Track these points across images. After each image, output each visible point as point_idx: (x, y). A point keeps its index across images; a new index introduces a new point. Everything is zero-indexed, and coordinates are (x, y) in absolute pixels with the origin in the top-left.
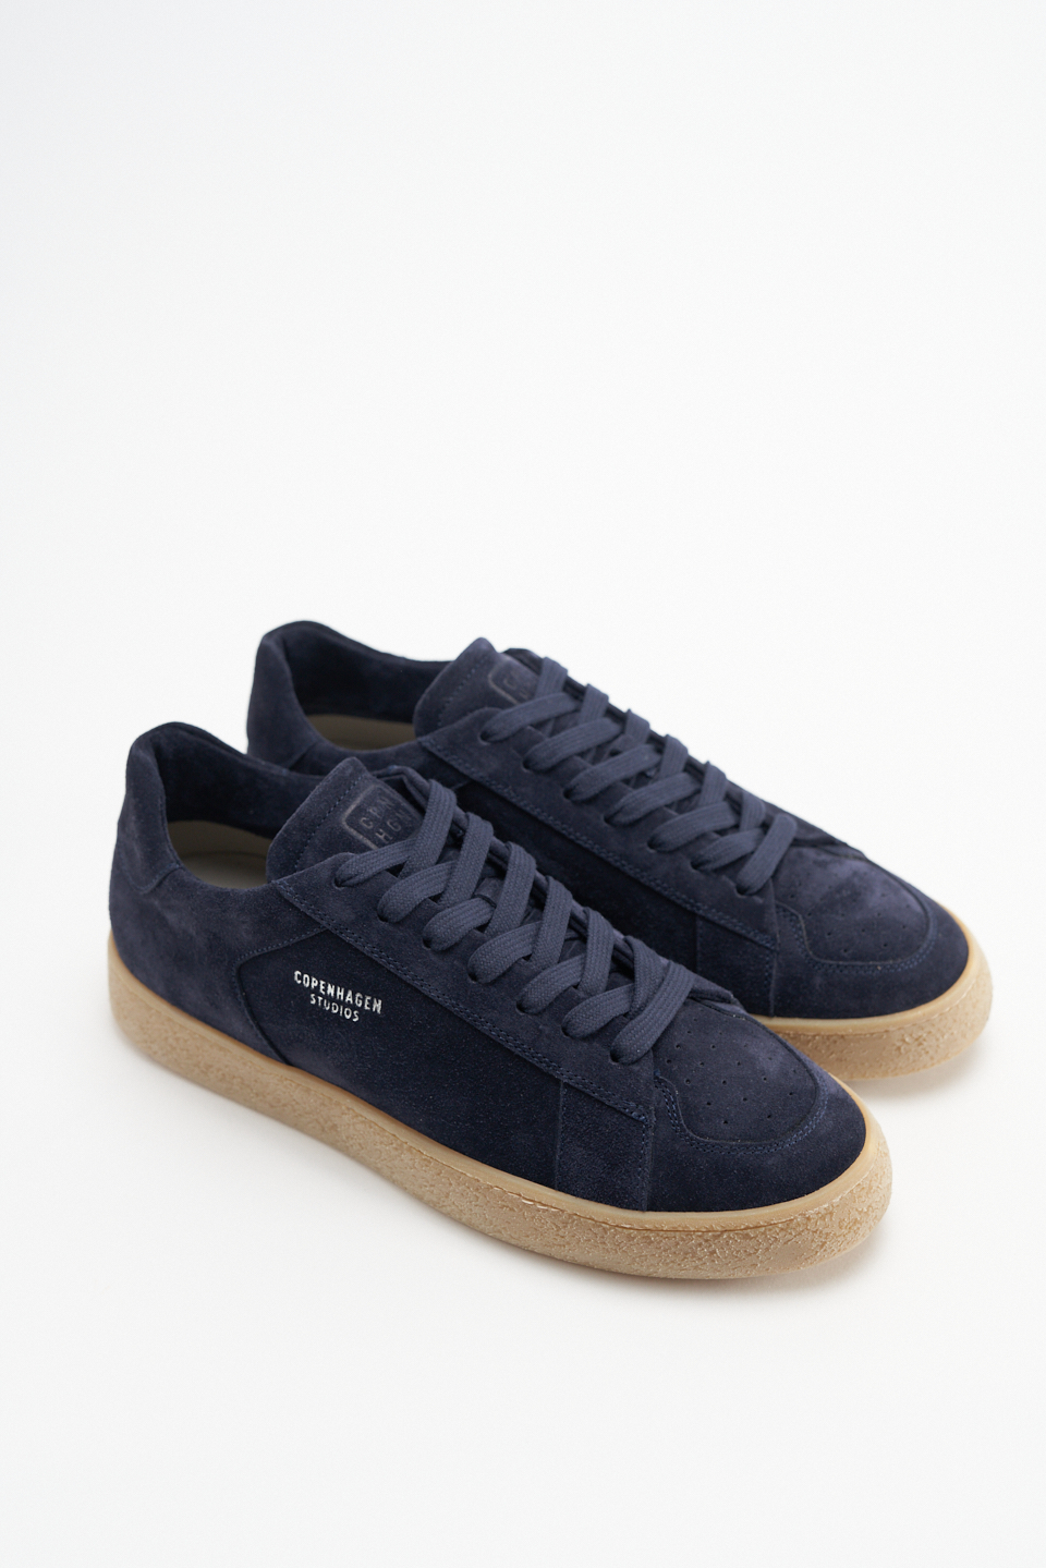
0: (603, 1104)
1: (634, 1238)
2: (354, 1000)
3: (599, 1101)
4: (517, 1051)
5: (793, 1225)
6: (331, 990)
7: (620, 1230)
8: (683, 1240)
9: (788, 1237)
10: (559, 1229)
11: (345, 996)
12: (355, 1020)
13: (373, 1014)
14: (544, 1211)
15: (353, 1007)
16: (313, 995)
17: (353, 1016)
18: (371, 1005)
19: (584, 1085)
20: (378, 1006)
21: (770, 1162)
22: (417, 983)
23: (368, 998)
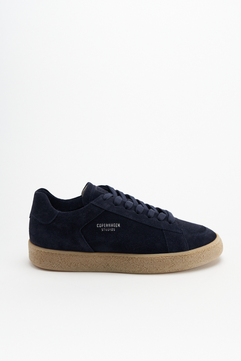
0: (172, 232)
1: (189, 257)
2: (113, 226)
3: (171, 231)
4: (152, 226)
5: (215, 246)
6: (107, 225)
7: (185, 256)
8: (198, 254)
9: (215, 249)
10: (172, 261)
11: (111, 225)
12: (114, 231)
13: (118, 227)
14: (168, 258)
15: (113, 227)
16: (102, 229)
17: (114, 230)
18: (117, 226)
19: (167, 229)
20: (119, 225)
21: (206, 235)
22: (128, 217)
23: (117, 224)
